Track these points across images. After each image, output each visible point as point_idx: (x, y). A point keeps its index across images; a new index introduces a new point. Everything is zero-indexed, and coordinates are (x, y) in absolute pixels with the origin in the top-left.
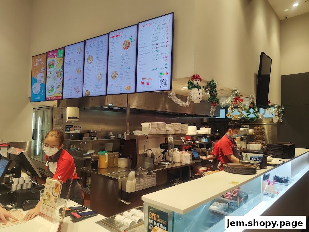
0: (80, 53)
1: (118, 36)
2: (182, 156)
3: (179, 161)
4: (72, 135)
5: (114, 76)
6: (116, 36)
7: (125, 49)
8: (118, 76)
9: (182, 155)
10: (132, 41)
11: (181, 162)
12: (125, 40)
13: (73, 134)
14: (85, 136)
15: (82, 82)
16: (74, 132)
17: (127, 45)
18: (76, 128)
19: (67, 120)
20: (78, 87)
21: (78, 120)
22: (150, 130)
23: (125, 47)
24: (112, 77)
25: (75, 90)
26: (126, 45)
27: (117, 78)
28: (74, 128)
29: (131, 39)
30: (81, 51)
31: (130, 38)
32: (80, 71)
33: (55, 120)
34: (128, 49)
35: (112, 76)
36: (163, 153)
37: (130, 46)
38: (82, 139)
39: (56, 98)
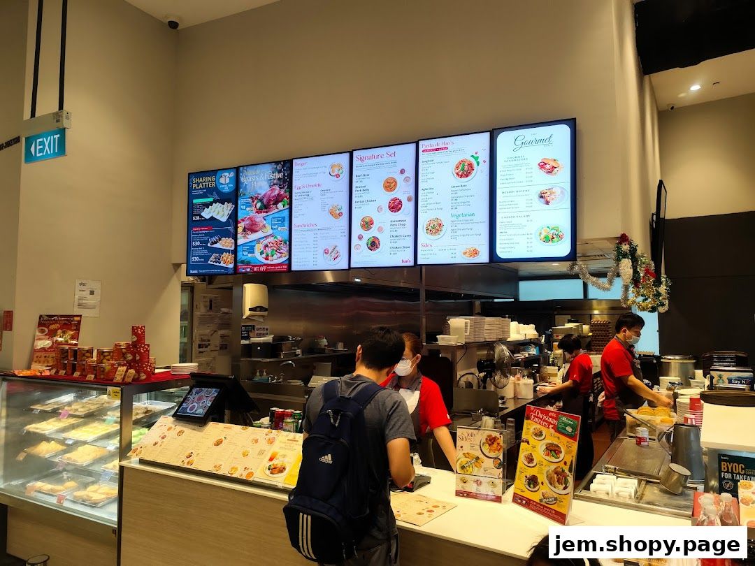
0: (338, 176)
1: (442, 149)
2: (519, 384)
3: (512, 396)
4: (259, 348)
5: (436, 228)
6: (437, 150)
7: (461, 176)
8: (444, 229)
9: (519, 382)
10: (478, 163)
11: (515, 398)
12: (461, 158)
13: (259, 344)
14: (284, 348)
15: (346, 239)
16: (263, 340)
17: (466, 169)
18: (259, 332)
19: (247, 313)
20: (336, 246)
21: (265, 313)
22: (468, 334)
23: (460, 173)
24: (429, 231)
25: (326, 253)
26: (463, 169)
27: (442, 233)
28: (257, 332)
29: (476, 158)
30: (341, 171)
31: (472, 156)
32: (340, 214)
33: (197, 314)
34: (469, 178)
35: (430, 228)
36: (484, 380)
37: (473, 173)
38: (277, 356)
39: (269, 268)
